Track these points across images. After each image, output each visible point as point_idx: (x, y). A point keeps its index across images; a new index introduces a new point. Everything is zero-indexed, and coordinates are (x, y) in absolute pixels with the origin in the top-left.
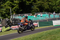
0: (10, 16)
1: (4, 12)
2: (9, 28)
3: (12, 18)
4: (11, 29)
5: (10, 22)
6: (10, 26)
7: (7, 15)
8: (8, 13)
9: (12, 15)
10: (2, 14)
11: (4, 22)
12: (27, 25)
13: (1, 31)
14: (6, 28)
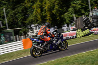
0: (89, 11)
1: (79, 6)
2: (87, 31)
3: (93, 15)
4: (91, 33)
5: (89, 21)
6: (90, 28)
7: (83, 11)
8: (86, 6)
9: (92, 10)
10: (75, 9)
11: (79, 22)
12: (50, 42)
13: (76, 37)
14: (82, 31)
